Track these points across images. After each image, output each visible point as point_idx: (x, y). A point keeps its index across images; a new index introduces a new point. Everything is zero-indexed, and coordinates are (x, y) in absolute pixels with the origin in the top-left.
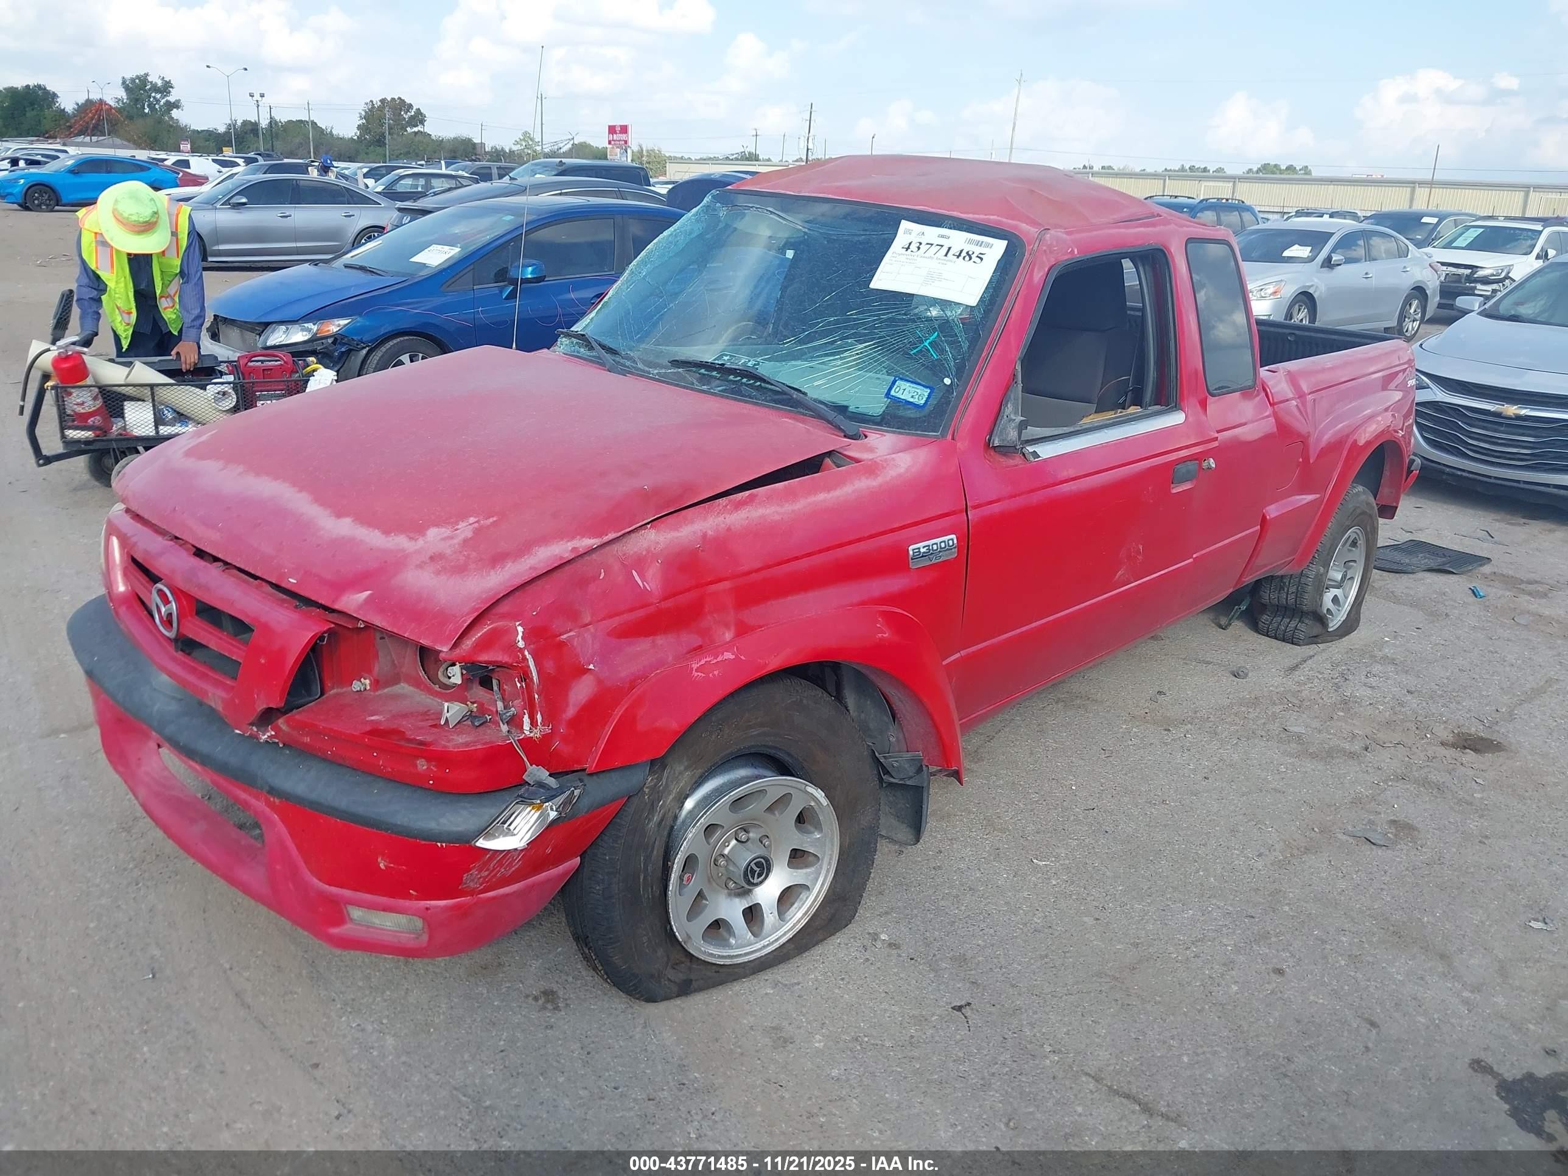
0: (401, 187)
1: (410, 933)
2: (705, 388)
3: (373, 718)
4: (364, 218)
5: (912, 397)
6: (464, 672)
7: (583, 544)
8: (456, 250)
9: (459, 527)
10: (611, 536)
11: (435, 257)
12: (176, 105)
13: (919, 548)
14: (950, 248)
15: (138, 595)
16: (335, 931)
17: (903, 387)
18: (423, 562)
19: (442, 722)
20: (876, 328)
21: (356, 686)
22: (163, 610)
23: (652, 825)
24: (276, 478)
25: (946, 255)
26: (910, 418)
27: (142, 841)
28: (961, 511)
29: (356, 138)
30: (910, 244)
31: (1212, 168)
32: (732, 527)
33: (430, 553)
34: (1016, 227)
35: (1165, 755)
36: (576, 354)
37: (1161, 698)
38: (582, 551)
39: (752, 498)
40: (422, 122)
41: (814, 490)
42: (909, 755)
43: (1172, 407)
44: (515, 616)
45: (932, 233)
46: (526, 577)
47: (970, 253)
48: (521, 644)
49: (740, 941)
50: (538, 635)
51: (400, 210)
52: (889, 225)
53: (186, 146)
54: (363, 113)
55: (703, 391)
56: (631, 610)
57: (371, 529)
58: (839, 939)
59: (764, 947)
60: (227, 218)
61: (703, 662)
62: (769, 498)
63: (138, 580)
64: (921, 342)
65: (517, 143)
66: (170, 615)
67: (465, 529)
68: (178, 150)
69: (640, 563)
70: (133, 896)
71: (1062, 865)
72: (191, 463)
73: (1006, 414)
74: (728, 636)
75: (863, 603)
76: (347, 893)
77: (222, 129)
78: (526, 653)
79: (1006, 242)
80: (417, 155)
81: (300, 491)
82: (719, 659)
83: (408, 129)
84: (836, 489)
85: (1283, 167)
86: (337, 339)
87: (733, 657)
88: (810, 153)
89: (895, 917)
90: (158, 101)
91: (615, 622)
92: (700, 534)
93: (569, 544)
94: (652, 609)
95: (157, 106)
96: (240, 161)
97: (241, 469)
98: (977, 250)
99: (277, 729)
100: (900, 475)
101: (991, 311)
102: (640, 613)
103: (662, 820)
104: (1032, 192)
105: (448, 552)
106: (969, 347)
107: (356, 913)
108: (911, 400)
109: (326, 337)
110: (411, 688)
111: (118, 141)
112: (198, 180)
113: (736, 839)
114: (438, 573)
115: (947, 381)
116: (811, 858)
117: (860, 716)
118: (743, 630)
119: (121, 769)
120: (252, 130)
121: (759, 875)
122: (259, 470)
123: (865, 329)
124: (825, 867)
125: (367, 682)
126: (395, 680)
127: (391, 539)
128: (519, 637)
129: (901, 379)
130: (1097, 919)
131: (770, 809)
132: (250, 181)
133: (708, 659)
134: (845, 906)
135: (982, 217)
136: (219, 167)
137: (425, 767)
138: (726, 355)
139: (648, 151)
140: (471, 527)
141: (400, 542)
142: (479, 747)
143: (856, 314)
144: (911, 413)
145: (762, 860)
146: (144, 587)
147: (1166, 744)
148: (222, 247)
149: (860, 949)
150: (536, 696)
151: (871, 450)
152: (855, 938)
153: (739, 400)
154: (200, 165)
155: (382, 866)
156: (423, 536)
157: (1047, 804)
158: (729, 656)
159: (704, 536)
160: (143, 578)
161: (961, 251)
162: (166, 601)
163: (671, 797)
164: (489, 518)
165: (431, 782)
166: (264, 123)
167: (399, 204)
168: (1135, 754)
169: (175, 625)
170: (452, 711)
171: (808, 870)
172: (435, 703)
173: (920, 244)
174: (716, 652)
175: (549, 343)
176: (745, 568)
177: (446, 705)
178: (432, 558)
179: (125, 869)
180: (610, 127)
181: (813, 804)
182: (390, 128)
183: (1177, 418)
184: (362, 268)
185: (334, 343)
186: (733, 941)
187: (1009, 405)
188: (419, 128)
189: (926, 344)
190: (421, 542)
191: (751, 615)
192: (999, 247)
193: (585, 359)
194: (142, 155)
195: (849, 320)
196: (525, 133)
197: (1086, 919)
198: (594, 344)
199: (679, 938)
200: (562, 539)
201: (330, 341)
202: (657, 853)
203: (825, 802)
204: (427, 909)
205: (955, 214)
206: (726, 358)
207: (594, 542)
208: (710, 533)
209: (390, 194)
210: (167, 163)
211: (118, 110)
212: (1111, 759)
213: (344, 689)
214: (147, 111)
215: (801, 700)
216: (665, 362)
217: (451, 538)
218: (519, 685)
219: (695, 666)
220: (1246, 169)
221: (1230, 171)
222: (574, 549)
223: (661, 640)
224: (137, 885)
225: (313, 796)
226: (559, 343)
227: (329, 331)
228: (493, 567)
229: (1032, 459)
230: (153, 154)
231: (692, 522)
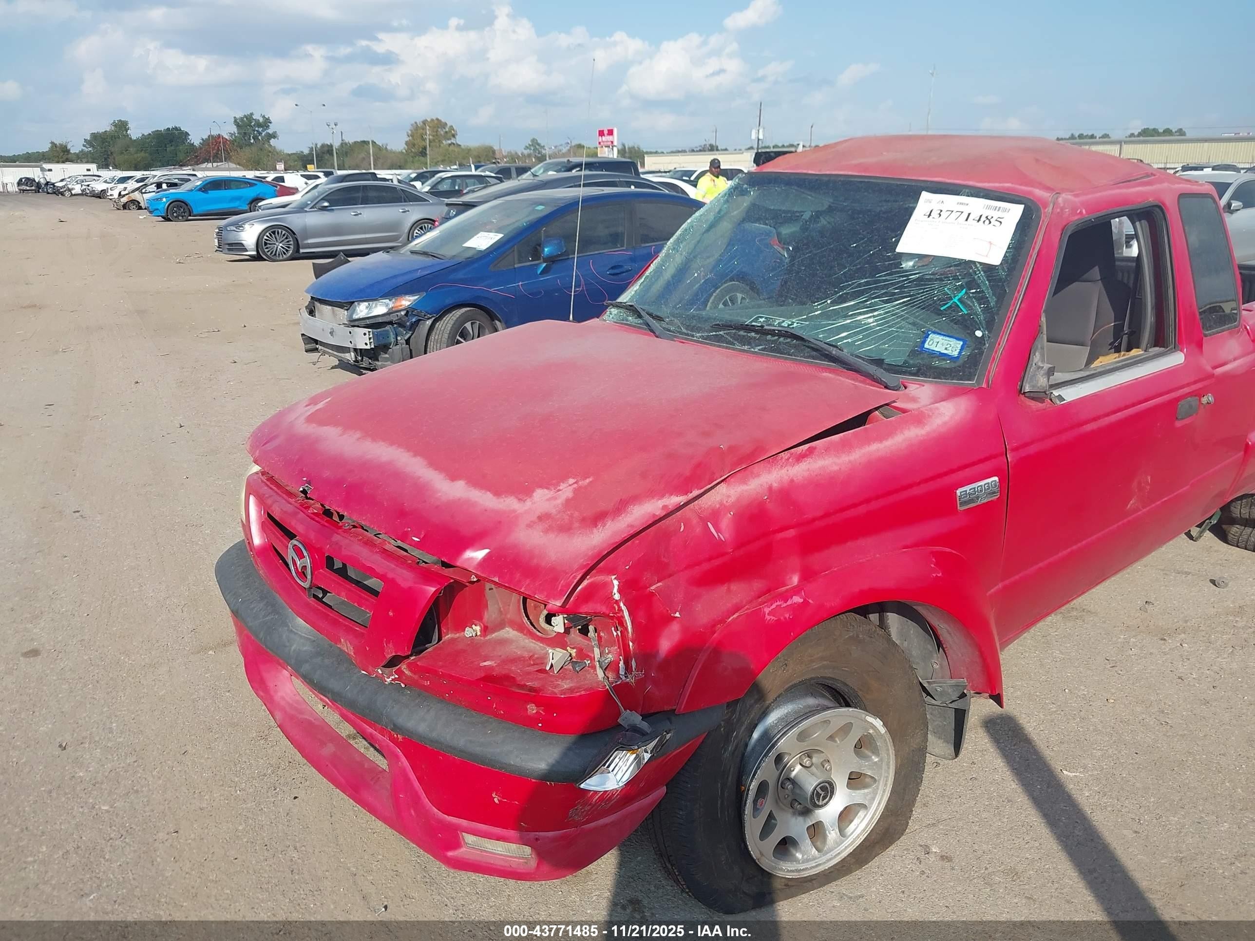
0: (445, 187)
1: (519, 858)
2: (746, 348)
3: (485, 664)
4: (415, 213)
5: (946, 349)
6: (566, 622)
7: (672, 501)
8: (501, 236)
9: (561, 488)
10: (696, 493)
11: (483, 241)
12: (274, 136)
13: (966, 491)
14: (969, 214)
15: (274, 547)
16: (450, 854)
17: (936, 340)
18: (532, 522)
19: (548, 668)
20: (906, 287)
21: (469, 632)
22: (298, 563)
23: (727, 754)
24: (392, 443)
25: (967, 220)
26: (945, 369)
27: (277, 749)
28: (1002, 455)
29: (404, 151)
30: (931, 211)
31: (1098, 134)
32: (795, 479)
33: (538, 513)
34: (1030, 193)
35: (1166, 664)
36: (625, 322)
37: (1149, 607)
38: (671, 508)
39: (811, 451)
40: (454, 136)
41: (868, 441)
42: (953, 681)
43: (1172, 349)
44: (611, 572)
45: (950, 201)
46: (625, 535)
47: (989, 218)
48: (617, 596)
49: (805, 856)
50: (629, 586)
51: (448, 205)
52: (909, 196)
53: (280, 166)
54: (410, 132)
55: (744, 351)
56: (710, 559)
57: (483, 491)
58: (892, 850)
59: (828, 861)
60: (314, 219)
61: (774, 606)
62: (827, 449)
63: (274, 534)
64: (951, 299)
65: (526, 148)
66: (304, 567)
67: (567, 490)
68: (275, 169)
69: (715, 516)
70: (273, 800)
71: (1091, 776)
72: (312, 429)
73: (1035, 362)
74: (795, 580)
75: (916, 545)
76: (464, 823)
77: (306, 151)
78: (622, 605)
79: (1022, 206)
80: (451, 162)
81: (415, 455)
82: (789, 602)
83: (444, 142)
84: (887, 439)
85: (1161, 131)
86: (409, 311)
87: (801, 600)
88: (760, 142)
89: (942, 829)
90: (260, 134)
91: (697, 571)
92: (766, 486)
93: (660, 502)
94: (726, 558)
95: (260, 138)
96: (321, 175)
97: (358, 435)
98: (996, 214)
99: (400, 672)
100: (945, 423)
101: (1014, 268)
102: (716, 562)
103: (735, 750)
104: (1037, 160)
105: (554, 511)
106: (997, 302)
107: (469, 839)
108: (945, 352)
109: (400, 311)
110: (515, 633)
111: (233, 165)
112: (292, 191)
113: (801, 764)
114: (546, 531)
115: (979, 334)
116: (868, 780)
117: (903, 644)
118: (807, 575)
119: (262, 694)
120: (328, 151)
121: (824, 798)
122: (375, 435)
123: (896, 289)
124: (881, 787)
125: (478, 628)
126: (500, 626)
127: (502, 500)
128: (615, 590)
129: (934, 333)
130: (1136, 832)
131: (831, 738)
132: (331, 189)
133: (778, 603)
134: (897, 820)
135: (997, 185)
136: (305, 180)
137: (535, 711)
138: (761, 317)
139: (629, 148)
140: (571, 488)
141: (510, 503)
142: (583, 693)
143: (885, 275)
144: (947, 364)
145: (827, 784)
146: (280, 541)
147: (1165, 654)
148: (310, 241)
149: (915, 861)
150: (631, 644)
151: (914, 400)
152: (907, 850)
153: (779, 357)
154: (293, 179)
155: (496, 800)
156: (530, 497)
157: (1065, 715)
158: (797, 599)
159: (770, 489)
160: (279, 533)
161: (981, 216)
162: (301, 556)
163: (743, 728)
164: (586, 478)
165: (540, 725)
166: (336, 144)
167: (447, 201)
168: (1139, 664)
169: (309, 577)
170: (556, 657)
171: (866, 791)
172: (538, 648)
173: (941, 211)
174: (785, 597)
175: (598, 312)
176: (809, 516)
177: (551, 651)
178: (540, 518)
179: (265, 775)
180: (599, 131)
181: (871, 731)
182: (430, 142)
183: (1177, 359)
184: (425, 254)
185: (406, 315)
186: (799, 856)
187: (1037, 354)
188: (453, 141)
189: (956, 300)
190: (528, 503)
191: (816, 560)
192: (1016, 211)
193: (634, 326)
194: (250, 174)
195: (880, 282)
196: (534, 140)
197: (1125, 832)
198: (643, 313)
199: (754, 856)
200: (653, 498)
201: (403, 313)
202: (731, 779)
203: (883, 730)
204: (537, 839)
205: (971, 183)
206: (762, 320)
207: (680, 499)
208: (775, 485)
209: (435, 192)
210: (269, 179)
211: (232, 142)
212: (1116, 669)
213: (458, 635)
214: (252, 141)
215: (858, 636)
216: (707, 326)
217: (555, 498)
218: (615, 634)
219: (767, 610)
220: (1129, 133)
221: (1114, 136)
222: (664, 507)
223: (735, 587)
224: (275, 789)
225: (434, 735)
226: (608, 313)
227: (401, 306)
228: (596, 526)
229: (1058, 402)
230: (258, 173)
231: (758, 475)
